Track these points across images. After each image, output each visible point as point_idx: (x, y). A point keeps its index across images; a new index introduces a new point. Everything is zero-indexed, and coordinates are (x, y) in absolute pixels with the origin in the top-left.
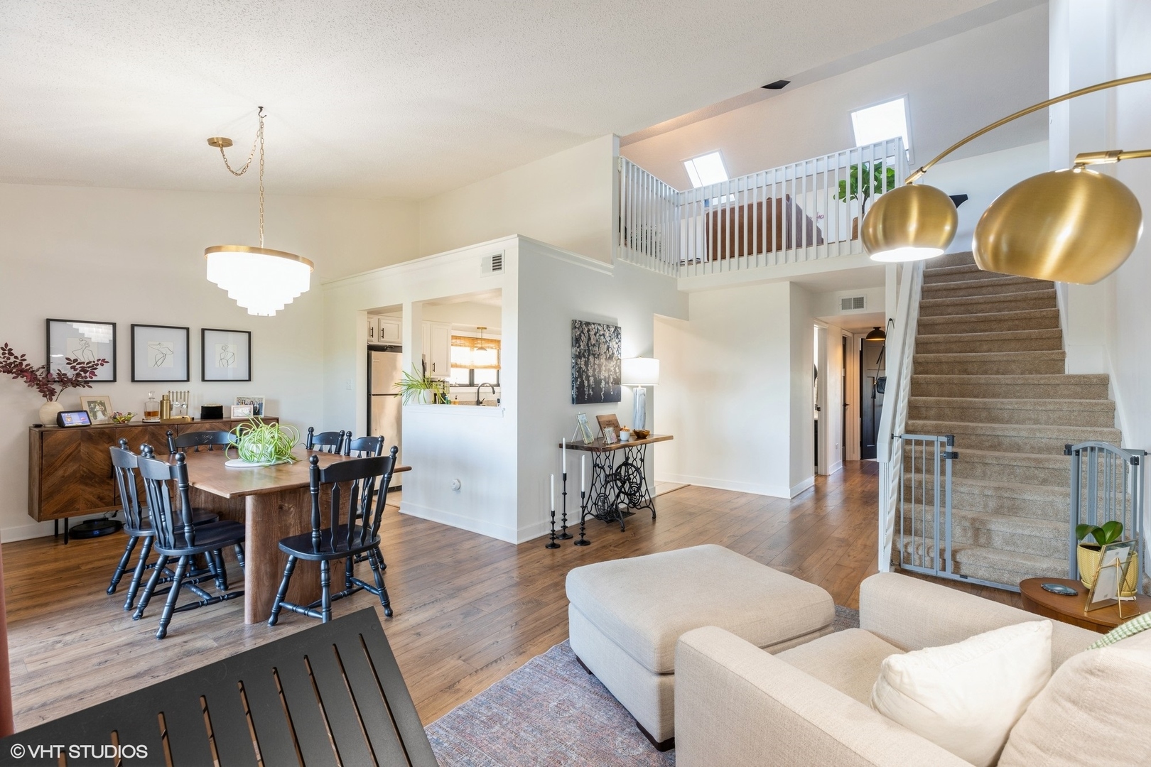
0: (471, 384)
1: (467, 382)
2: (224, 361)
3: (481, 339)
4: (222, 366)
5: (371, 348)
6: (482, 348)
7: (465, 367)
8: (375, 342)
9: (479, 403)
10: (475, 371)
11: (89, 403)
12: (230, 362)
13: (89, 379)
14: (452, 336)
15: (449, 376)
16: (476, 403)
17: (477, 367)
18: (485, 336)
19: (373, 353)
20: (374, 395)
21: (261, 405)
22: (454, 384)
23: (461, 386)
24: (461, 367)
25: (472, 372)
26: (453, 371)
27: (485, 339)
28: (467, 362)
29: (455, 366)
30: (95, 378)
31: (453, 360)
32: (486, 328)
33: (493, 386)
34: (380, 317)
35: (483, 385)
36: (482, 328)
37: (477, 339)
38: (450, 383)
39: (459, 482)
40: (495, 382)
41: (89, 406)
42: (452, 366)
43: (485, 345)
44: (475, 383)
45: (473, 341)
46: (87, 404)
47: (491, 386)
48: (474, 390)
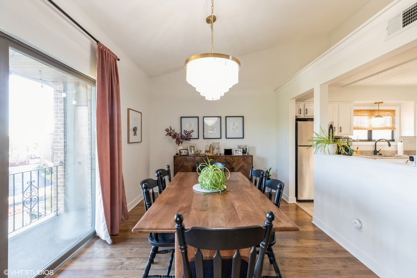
0: (370, 140)
1: (366, 138)
2: (234, 130)
3: (379, 111)
4: (233, 132)
5: (298, 120)
6: (379, 116)
7: (365, 129)
8: (302, 116)
9: (375, 152)
10: (373, 131)
11: (190, 146)
12: (236, 130)
13: (190, 138)
14: (354, 110)
15: (352, 134)
16: (373, 153)
17: (374, 129)
18: (381, 108)
19: (299, 123)
20: (299, 146)
21: (246, 149)
22: (356, 139)
23: (361, 141)
24: (361, 129)
25: (370, 132)
26: (355, 132)
27: (381, 110)
28: (366, 125)
29: (357, 128)
30: (192, 137)
31: (355, 124)
32: (382, 103)
33: (388, 141)
34: (305, 103)
35: (379, 141)
36: (379, 103)
37: (374, 110)
38: (353, 139)
39: (360, 222)
40: (390, 138)
41: (190, 147)
42: (354, 129)
43: (381, 114)
44: (373, 138)
45: (372, 112)
46: (189, 147)
47: (386, 141)
48: (373, 143)
